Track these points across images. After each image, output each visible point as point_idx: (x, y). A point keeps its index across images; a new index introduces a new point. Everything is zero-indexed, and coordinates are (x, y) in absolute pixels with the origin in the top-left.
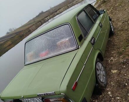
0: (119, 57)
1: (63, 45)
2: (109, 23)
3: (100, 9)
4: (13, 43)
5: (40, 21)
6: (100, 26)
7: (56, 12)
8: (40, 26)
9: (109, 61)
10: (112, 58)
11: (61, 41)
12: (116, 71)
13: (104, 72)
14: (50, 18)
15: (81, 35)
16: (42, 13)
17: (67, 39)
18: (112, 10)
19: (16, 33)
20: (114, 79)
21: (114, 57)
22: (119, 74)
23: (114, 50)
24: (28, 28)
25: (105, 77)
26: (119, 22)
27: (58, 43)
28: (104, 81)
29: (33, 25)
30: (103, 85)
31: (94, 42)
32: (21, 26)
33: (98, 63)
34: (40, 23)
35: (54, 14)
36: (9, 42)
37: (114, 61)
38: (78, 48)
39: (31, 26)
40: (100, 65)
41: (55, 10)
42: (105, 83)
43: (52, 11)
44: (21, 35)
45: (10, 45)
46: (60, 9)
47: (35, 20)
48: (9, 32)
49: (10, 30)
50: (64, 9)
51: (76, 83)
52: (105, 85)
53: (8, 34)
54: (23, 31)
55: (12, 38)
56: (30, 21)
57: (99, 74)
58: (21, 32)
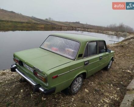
0: (97, 85)
1: (68, 52)
2: (109, 61)
3: (116, 49)
4: (44, 28)
5: (73, 27)
6: (100, 58)
7: (88, 29)
8: (71, 30)
9: (90, 83)
10: (93, 83)
11: (68, 49)
12: (87, 91)
13: (80, 86)
14: (81, 30)
15: (82, 54)
16: (78, 23)
17: (73, 51)
18: (121, 55)
19: (51, 23)
20: (83, 94)
21: (94, 83)
22: (87, 94)
23: (99, 79)
24: (61, 26)
25: (78, 89)
26: (118, 66)
27: (67, 49)
28: (75, 90)
29: (67, 26)
30: (73, 92)
31: (87, 64)
32: (58, 21)
33: (80, 78)
34: (72, 28)
35: (85, 29)
36: (43, 26)
37: (92, 85)
38: (74, 60)
39: (64, 26)
40: (81, 80)
41: (88, 27)
42: (75, 92)
43: (85, 26)
44: (54, 27)
45: (42, 28)
46: (92, 29)
47: (70, 24)
48: (48, 19)
49: (50, 18)
50: (94, 31)
51: (57, 76)
52: (74, 93)
53: (46, 20)
54: (57, 25)
55: (47, 24)
56: (67, 22)
57: (75, 84)
58: (55, 25)
